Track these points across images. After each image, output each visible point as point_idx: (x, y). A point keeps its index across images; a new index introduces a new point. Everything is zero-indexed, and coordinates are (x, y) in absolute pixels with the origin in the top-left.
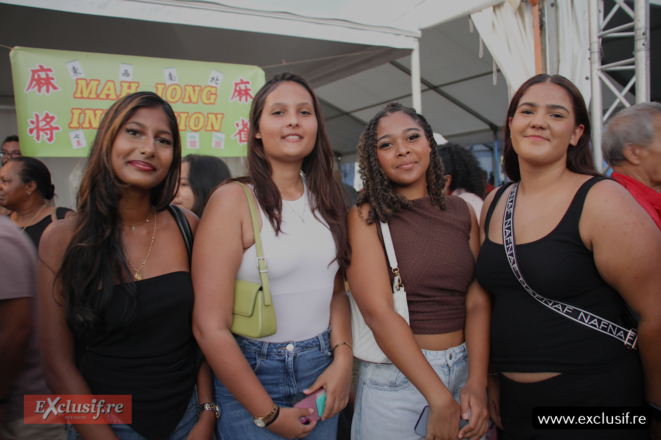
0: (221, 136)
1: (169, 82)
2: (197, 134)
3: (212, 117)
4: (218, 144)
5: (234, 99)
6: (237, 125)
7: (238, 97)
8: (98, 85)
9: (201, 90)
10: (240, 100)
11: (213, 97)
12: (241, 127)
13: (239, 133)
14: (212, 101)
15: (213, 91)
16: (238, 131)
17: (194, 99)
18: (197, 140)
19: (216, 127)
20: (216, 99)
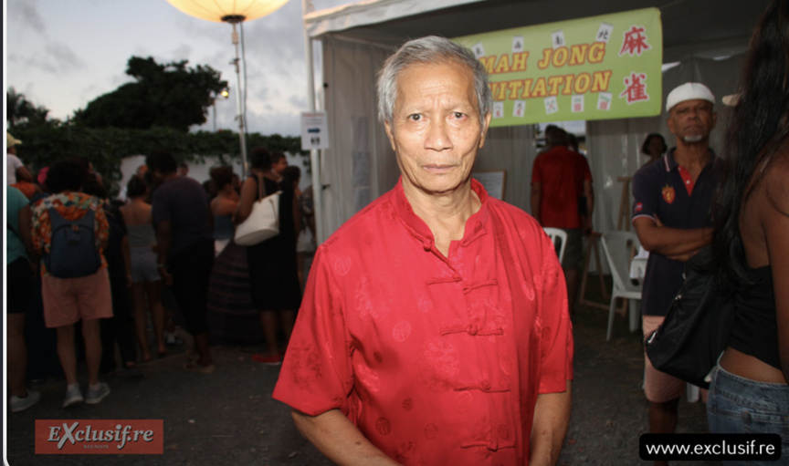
0: (609, 96)
1: (555, 46)
2: (582, 97)
3: (599, 76)
4: (604, 105)
5: (624, 53)
6: (627, 81)
7: (629, 50)
8: (495, 60)
9: (588, 49)
10: (631, 52)
11: (600, 54)
12: (631, 83)
13: (629, 90)
14: (599, 58)
15: (601, 47)
16: (626, 89)
17: (580, 60)
18: (582, 103)
19: (603, 87)
20: (603, 55)
